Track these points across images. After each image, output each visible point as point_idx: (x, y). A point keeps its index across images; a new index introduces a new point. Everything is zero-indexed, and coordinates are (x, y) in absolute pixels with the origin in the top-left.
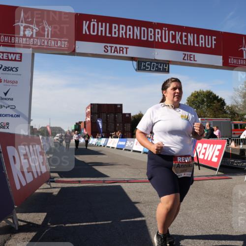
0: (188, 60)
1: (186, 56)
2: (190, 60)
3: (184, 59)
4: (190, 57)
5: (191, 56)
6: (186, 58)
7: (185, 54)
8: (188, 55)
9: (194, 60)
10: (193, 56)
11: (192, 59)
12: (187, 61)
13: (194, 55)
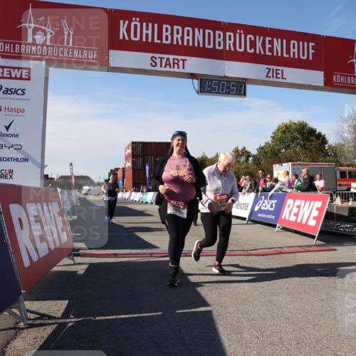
0: (273, 77)
1: (271, 71)
2: (277, 77)
3: (267, 76)
4: (277, 74)
5: (278, 72)
6: (270, 74)
7: (270, 69)
8: (273, 70)
9: (283, 78)
10: (280, 72)
11: (279, 76)
12: (271, 79)
13: (282, 71)
